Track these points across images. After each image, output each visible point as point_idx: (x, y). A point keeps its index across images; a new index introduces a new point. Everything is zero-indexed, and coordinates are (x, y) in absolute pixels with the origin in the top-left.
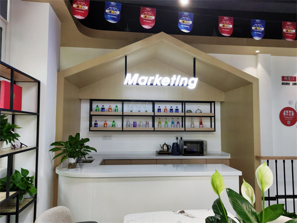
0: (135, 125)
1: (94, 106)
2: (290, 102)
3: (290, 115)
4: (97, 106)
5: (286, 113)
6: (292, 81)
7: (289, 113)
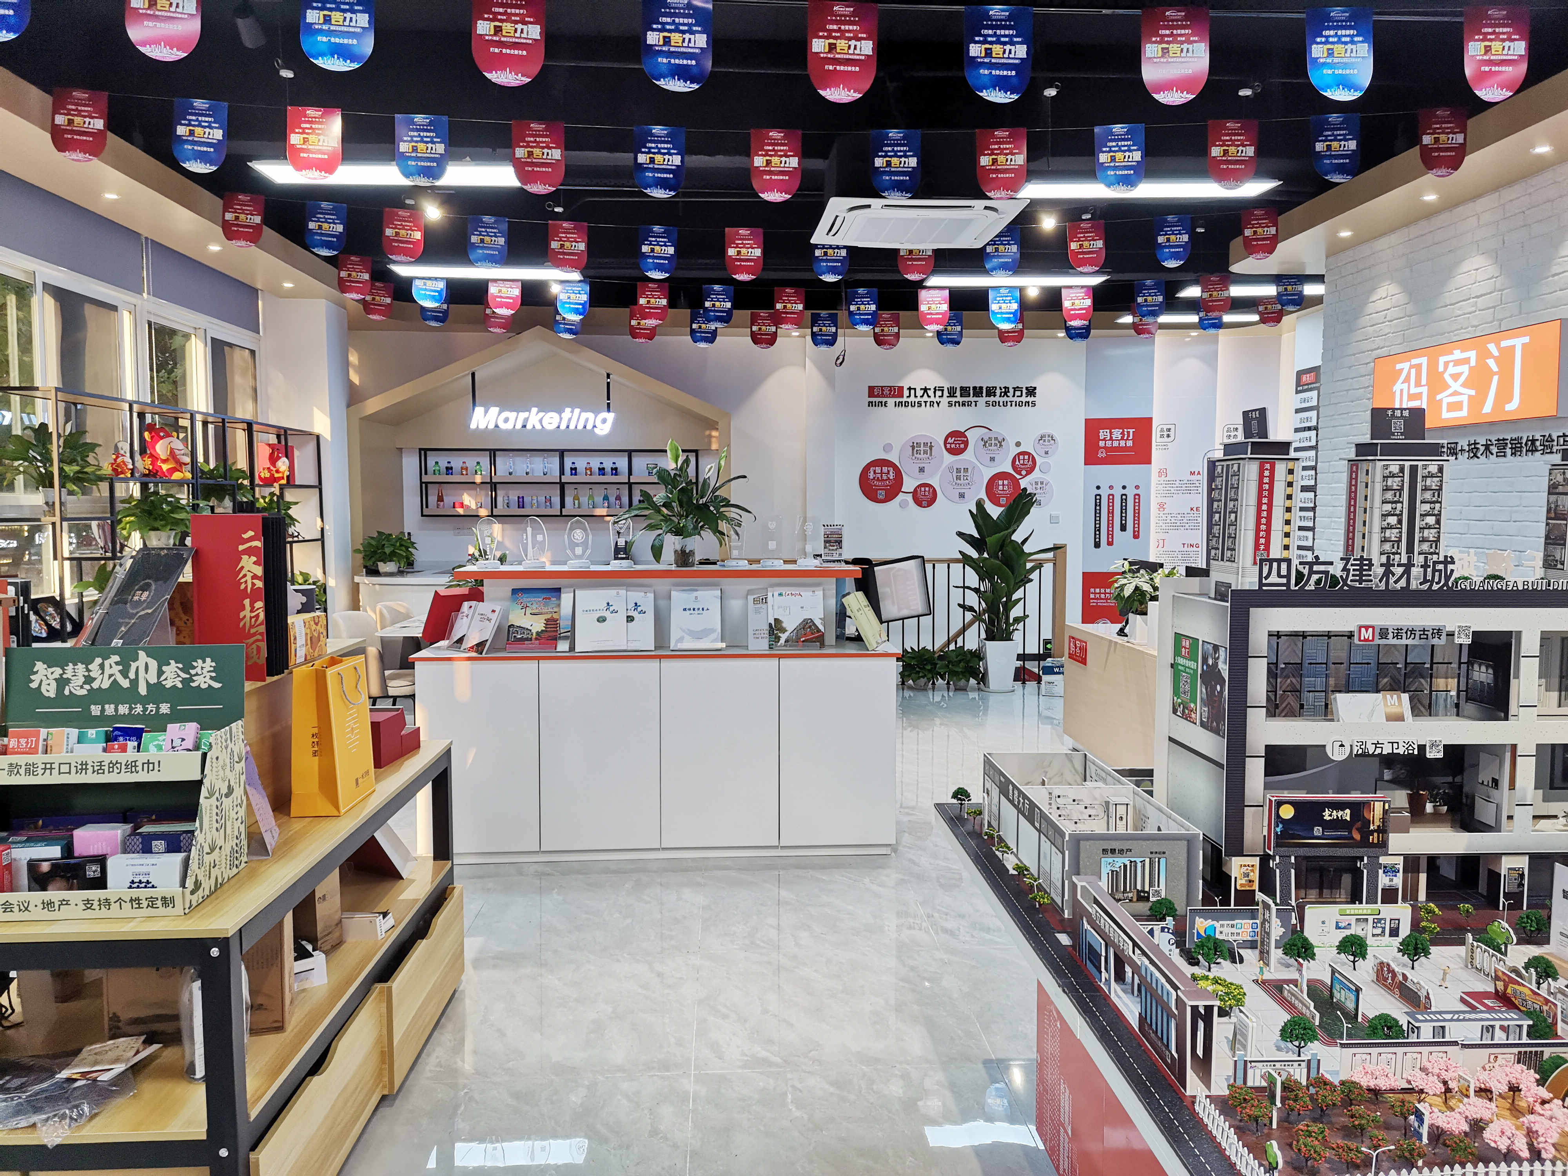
0: (521, 504)
1: (431, 463)
2: (888, 448)
3: (885, 478)
4: (437, 463)
5: (875, 472)
6: (894, 396)
7: (882, 473)
